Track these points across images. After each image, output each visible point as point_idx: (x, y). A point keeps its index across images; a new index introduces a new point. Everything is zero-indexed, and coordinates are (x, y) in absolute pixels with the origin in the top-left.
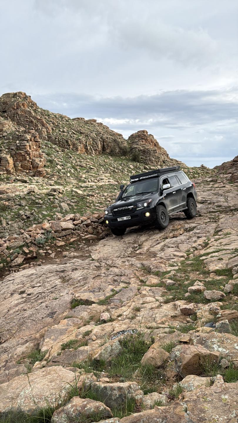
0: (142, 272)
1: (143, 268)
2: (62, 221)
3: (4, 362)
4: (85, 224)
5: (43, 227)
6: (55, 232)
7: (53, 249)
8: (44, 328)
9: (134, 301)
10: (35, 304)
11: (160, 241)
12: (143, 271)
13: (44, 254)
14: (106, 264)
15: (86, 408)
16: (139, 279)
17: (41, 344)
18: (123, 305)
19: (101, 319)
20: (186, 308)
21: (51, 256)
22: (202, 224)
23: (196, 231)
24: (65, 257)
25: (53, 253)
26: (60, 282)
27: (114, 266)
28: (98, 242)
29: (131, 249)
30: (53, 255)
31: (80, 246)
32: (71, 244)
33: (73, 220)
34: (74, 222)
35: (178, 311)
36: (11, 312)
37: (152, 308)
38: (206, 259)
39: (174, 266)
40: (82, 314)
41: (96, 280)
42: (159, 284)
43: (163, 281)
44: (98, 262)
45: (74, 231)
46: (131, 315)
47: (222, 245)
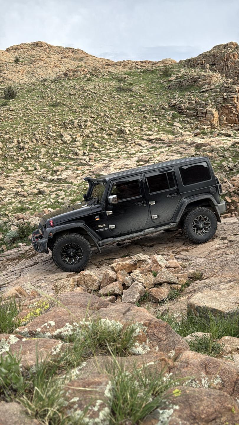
36: (212, 254)
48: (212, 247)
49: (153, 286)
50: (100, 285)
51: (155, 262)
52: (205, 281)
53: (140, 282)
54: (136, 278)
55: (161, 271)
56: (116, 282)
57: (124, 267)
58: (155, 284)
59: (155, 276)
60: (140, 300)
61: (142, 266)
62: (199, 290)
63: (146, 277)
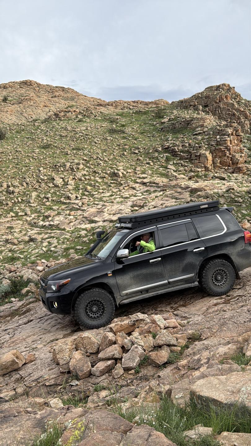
3: (206, 359)
8: (246, 332)
10: (235, 306)
17: (245, 347)
36: (210, 311)
48: (210, 303)
49: (153, 349)
50: (99, 348)
51: (154, 322)
52: (204, 342)
53: (140, 345)
54: (135, 341)
55: (161, 332)
56: (116, 345)
57: (122, 328)
58: (155, 347)
59: (154, 337)
60: (139, 364)
61: (141, 325)
62: (199, 352)
63: (146, 339)
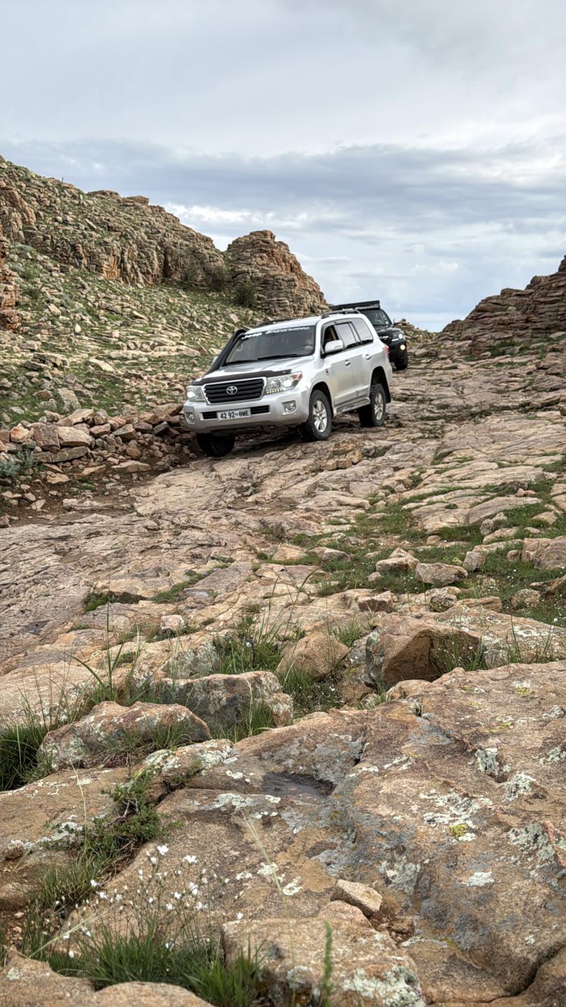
0: (262, 539)
1: (265, 531)
2: (60, 425)
4: (121, 436)
5: (13, 436)
6: (44, 450)
7: (38, 491)
9: (244, 593)
11: (305, 477)
12: (264, 535)
13: (15, 502)
14: (173, 523)
15: (138, 719)
16: (256, 553)
18: (216, 600)
19: (163, 628)
20: (373, 601)
21: (34, 507)
22: (404, 442)
23: (390, 457)
24: (70, 509)
25: (37, 499)
26: (56, 560)
27: (193, 527)
28: (151, 480)
29: (234, 493)
30: (38, 505)
31: (109, 486)
32: (85, 481)
33: (91, 423)
34: (93, 430)
35: (353, 609)
37: (288, 605)
38: (417, 507)
39: (340, 524)
40: (113, 621)
41: (149, 556)
42: (305, 557)
43: (314, 553)
44: (151, 518)
45: (91, 449)
46: (237, 620)
47: (454, 480)
